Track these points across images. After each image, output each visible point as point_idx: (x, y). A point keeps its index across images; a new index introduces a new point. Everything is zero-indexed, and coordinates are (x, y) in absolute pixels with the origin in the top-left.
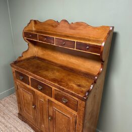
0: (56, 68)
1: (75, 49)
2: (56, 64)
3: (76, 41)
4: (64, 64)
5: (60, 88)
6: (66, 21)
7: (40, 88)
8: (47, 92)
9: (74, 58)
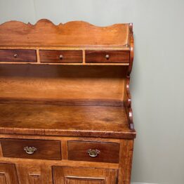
0: (42, 106)
1: (84, 63)
2: (35, 102)
3: (83, 49)
4: (54, 97)
5: (82, 135)
6: (47, 21)
7: (30, 151)
8: (50, 152)
9: (72, 82)
